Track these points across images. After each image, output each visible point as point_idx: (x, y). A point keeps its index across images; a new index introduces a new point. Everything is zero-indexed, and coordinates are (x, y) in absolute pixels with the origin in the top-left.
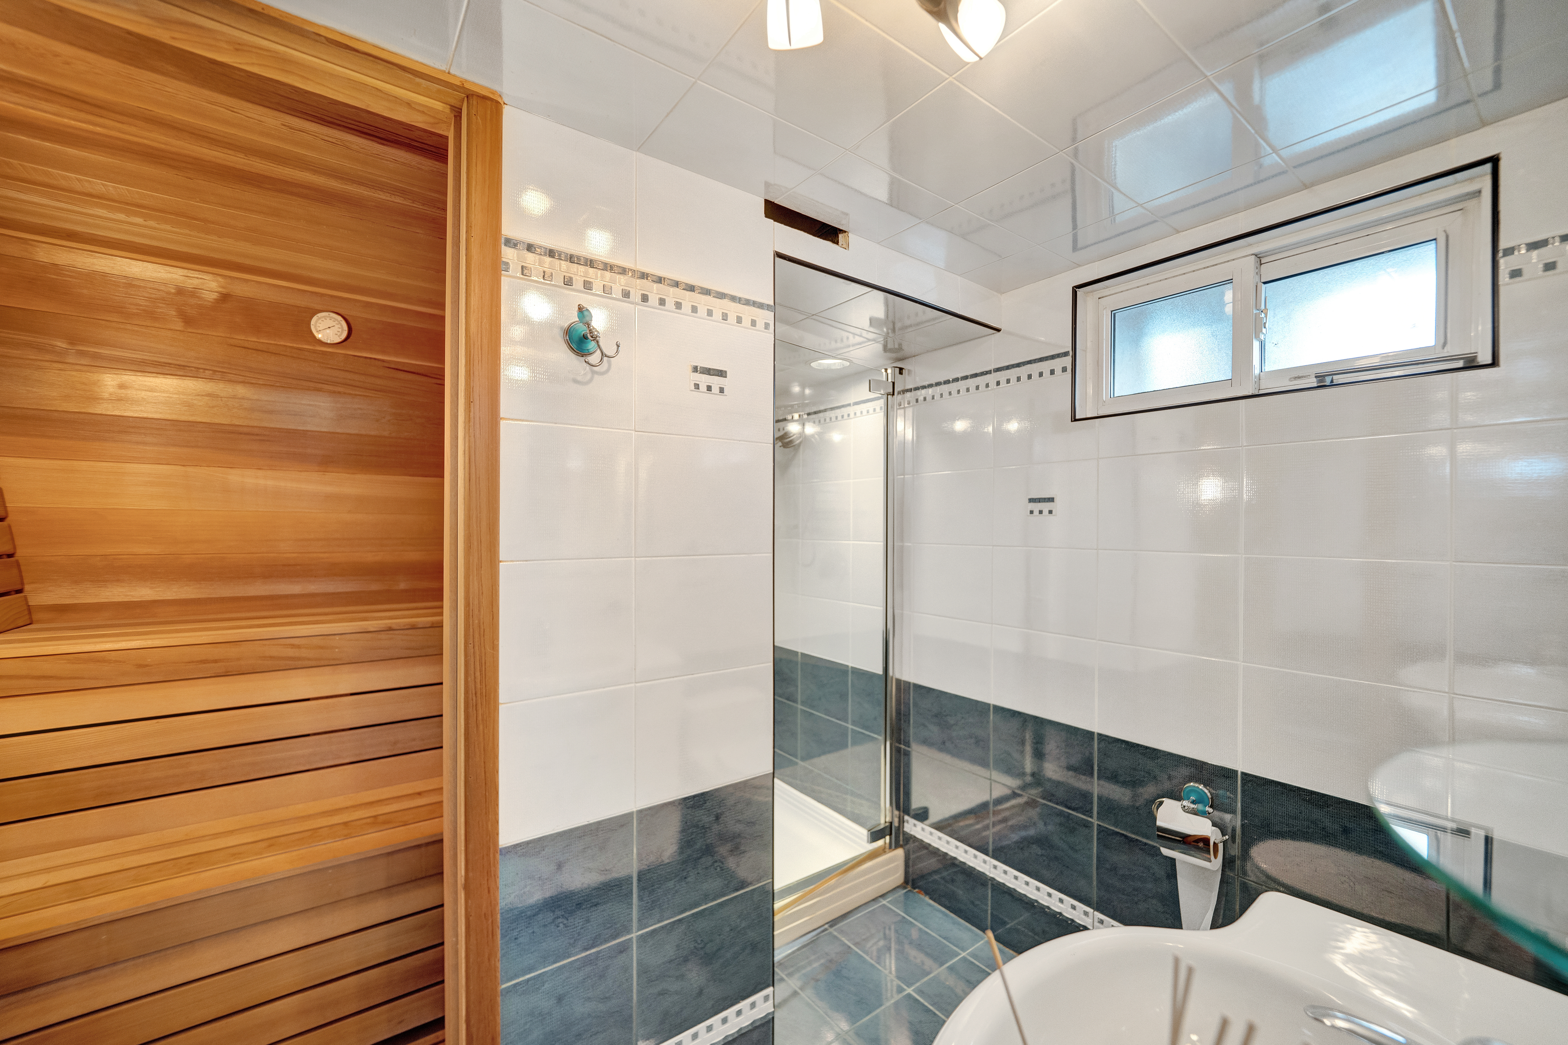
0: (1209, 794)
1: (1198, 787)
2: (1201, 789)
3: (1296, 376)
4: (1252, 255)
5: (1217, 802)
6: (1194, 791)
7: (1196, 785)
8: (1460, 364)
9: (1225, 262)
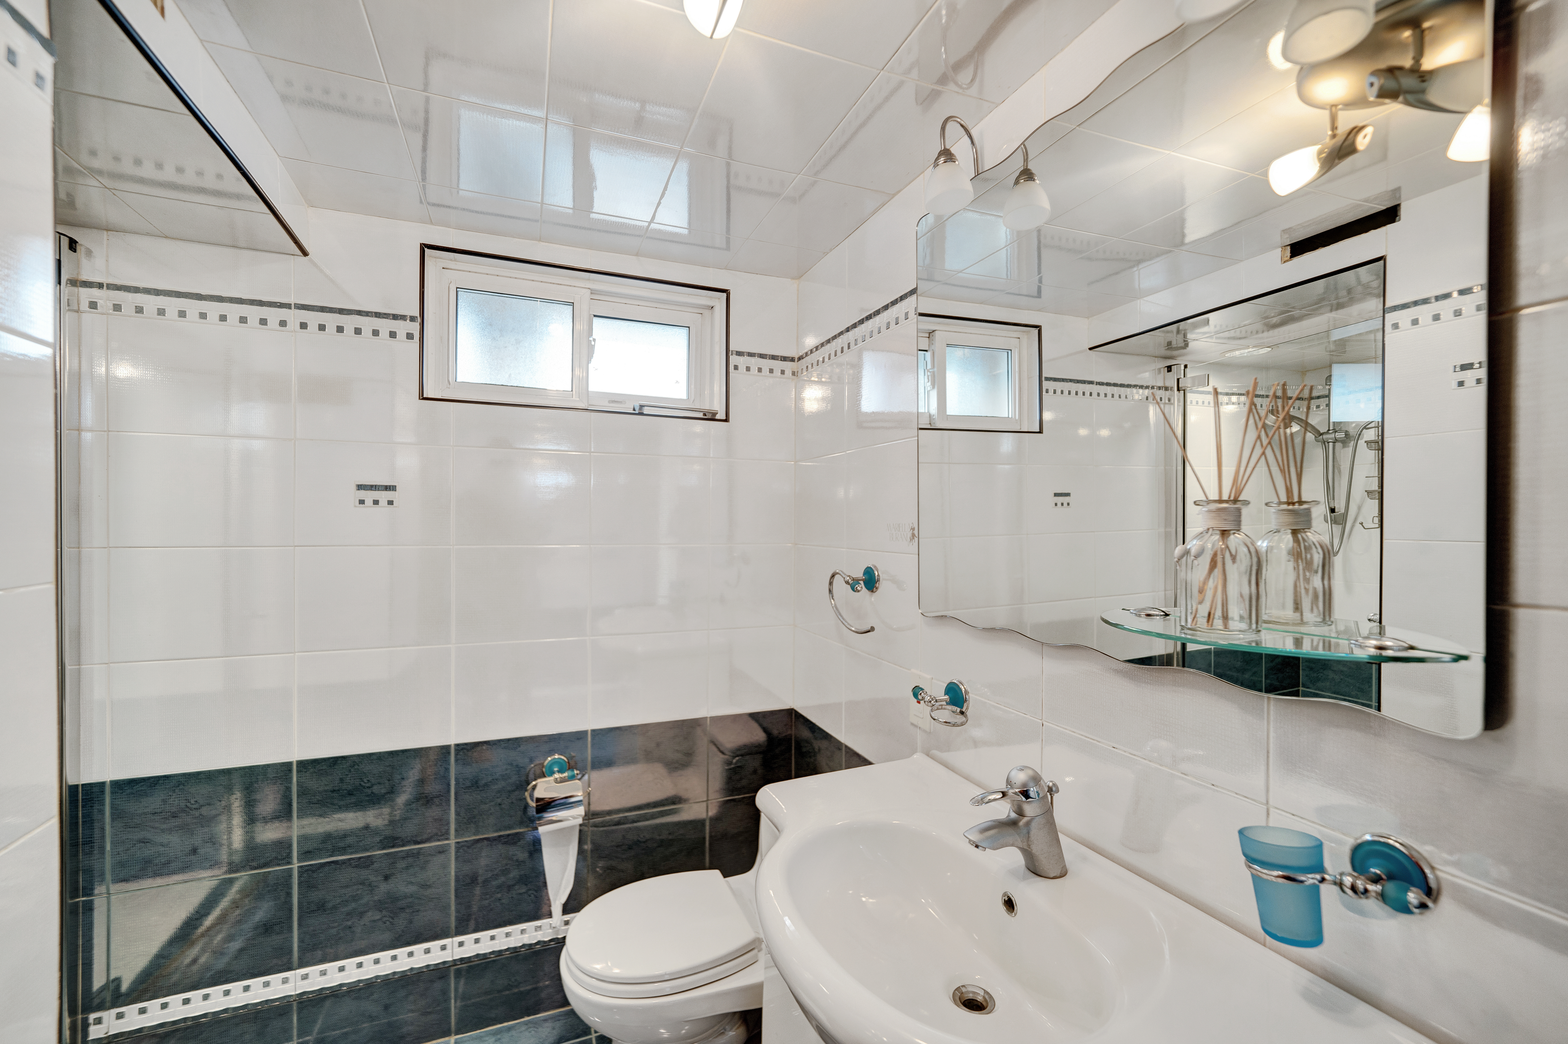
0: (565, 759)
1: (555, 758)
2: (559, 758)
3: (613, 400)
4: (589, 288)
5: (572, 763)
6: (554, 762)
7: (553, 757)
8: (701, 415)
9: (568, 285)
